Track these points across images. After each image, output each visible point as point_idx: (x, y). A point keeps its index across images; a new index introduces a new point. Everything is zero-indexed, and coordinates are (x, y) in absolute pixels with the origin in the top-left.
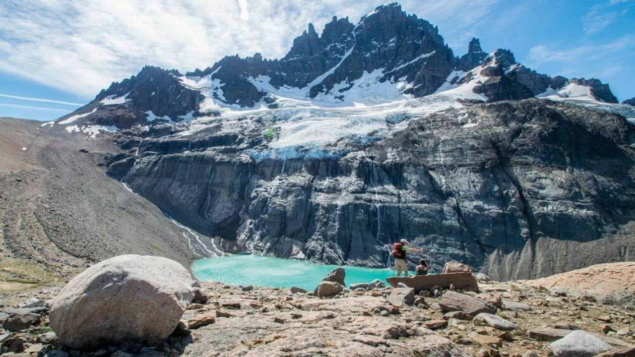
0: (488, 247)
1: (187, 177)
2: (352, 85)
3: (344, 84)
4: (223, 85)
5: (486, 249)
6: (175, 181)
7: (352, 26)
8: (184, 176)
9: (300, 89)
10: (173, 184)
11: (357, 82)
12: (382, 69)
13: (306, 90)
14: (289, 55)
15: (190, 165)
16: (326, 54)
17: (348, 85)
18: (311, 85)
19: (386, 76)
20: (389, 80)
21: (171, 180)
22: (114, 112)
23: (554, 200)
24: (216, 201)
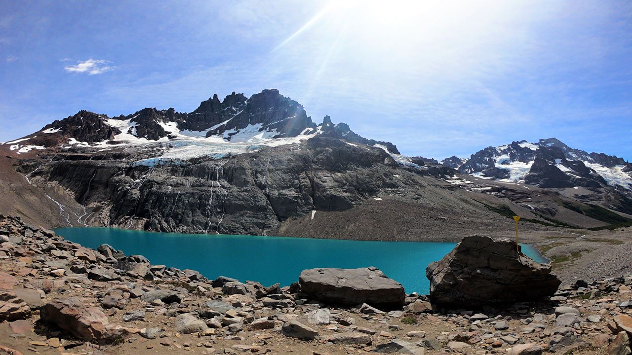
0: (283, 217)
1: (74, 176)
2: (238, 132)
3: (232, 131)
4: (138, 125)
5: (282, 219)
6: (65, 179)
7: (246, 99)
8: (73, 175)
9: (200, 132)
10: (63, 181)
11: (242, 130)
12: (261, 124)
13: (204, 133)
14: (197, 111)
15: (78, 168)
16: (223, 112)
17: (235, 131)
18: (208, 130)
19: (263, 128)
20: (266, 130)
21: (63, 178)
22: (46, 137)
23: (330, 188)
24: (94, 193)
